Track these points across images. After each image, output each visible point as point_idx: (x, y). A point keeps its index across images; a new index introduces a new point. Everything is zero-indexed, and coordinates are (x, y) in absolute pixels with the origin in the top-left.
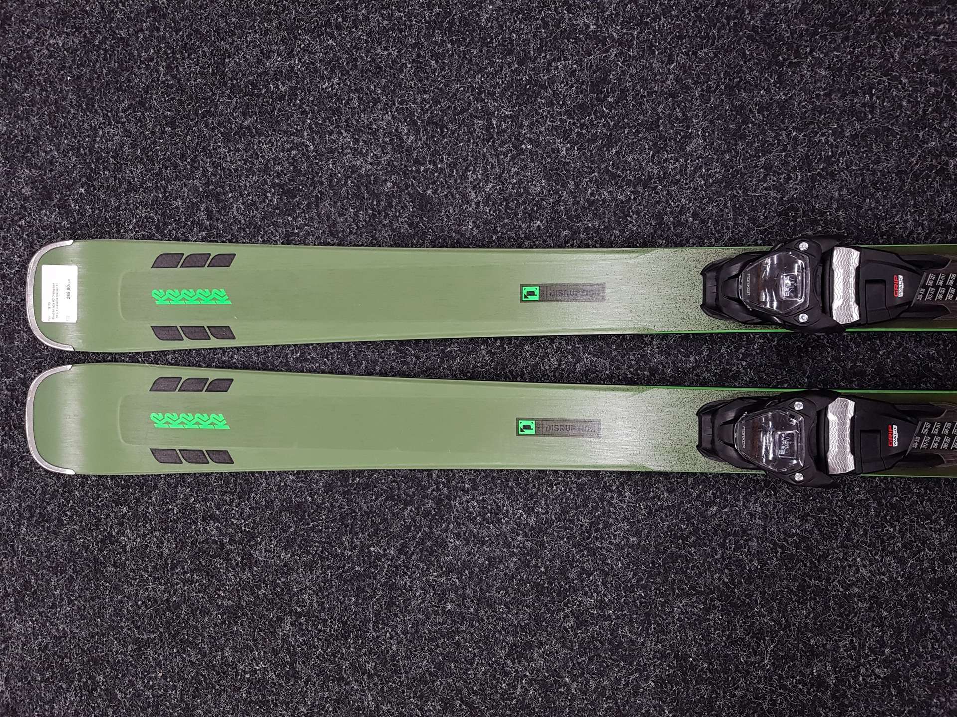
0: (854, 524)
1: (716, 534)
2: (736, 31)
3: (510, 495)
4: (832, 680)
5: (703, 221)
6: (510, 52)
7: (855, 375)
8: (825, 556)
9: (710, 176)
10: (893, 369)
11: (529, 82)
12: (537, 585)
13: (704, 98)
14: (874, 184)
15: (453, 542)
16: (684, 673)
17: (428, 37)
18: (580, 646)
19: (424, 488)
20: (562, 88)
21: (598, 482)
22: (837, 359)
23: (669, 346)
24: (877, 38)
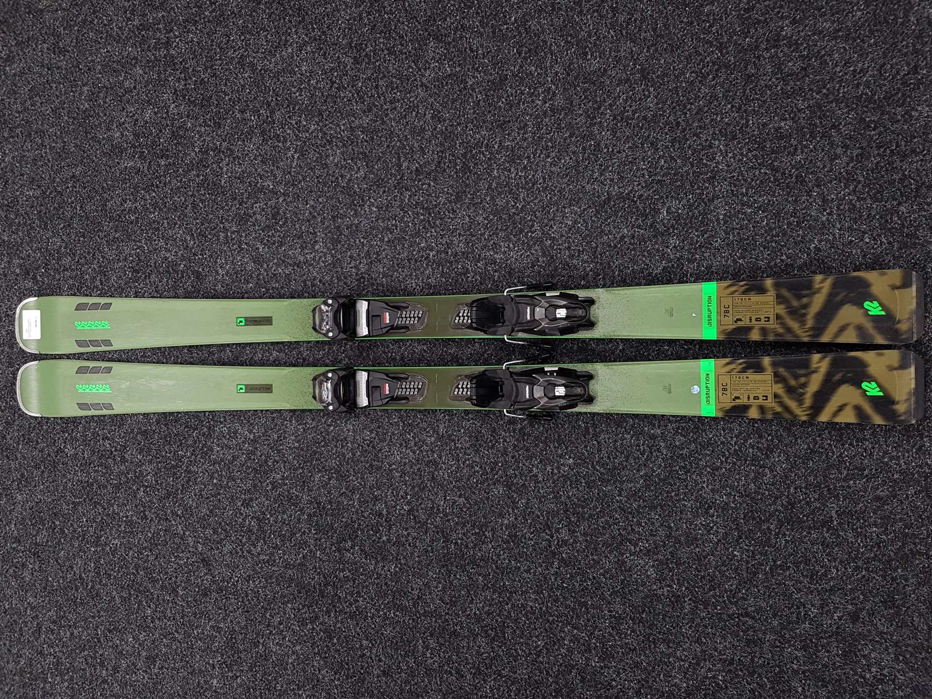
0: (393, 433)
1: (333, 440)
2: (335, 189)
3: (242, 424)
4: (384, 512)
5: (324, 284)
6: (235, 199)
7: (392, 360)
8: (380, 450)
9: (326, 261)
10: (408, 356)
11: (244, 214)
12: (254, 469)
13: (323, 223)
14: (398, 265)
15: (216, 448)
16: (320, 511)
17: (198, 191)
18: (274, 499)
19: (202, 422)
20: (259, 217)
21: (281, 416)
22: (384, 352)
23: (311, 347)
24: (398, 192)
